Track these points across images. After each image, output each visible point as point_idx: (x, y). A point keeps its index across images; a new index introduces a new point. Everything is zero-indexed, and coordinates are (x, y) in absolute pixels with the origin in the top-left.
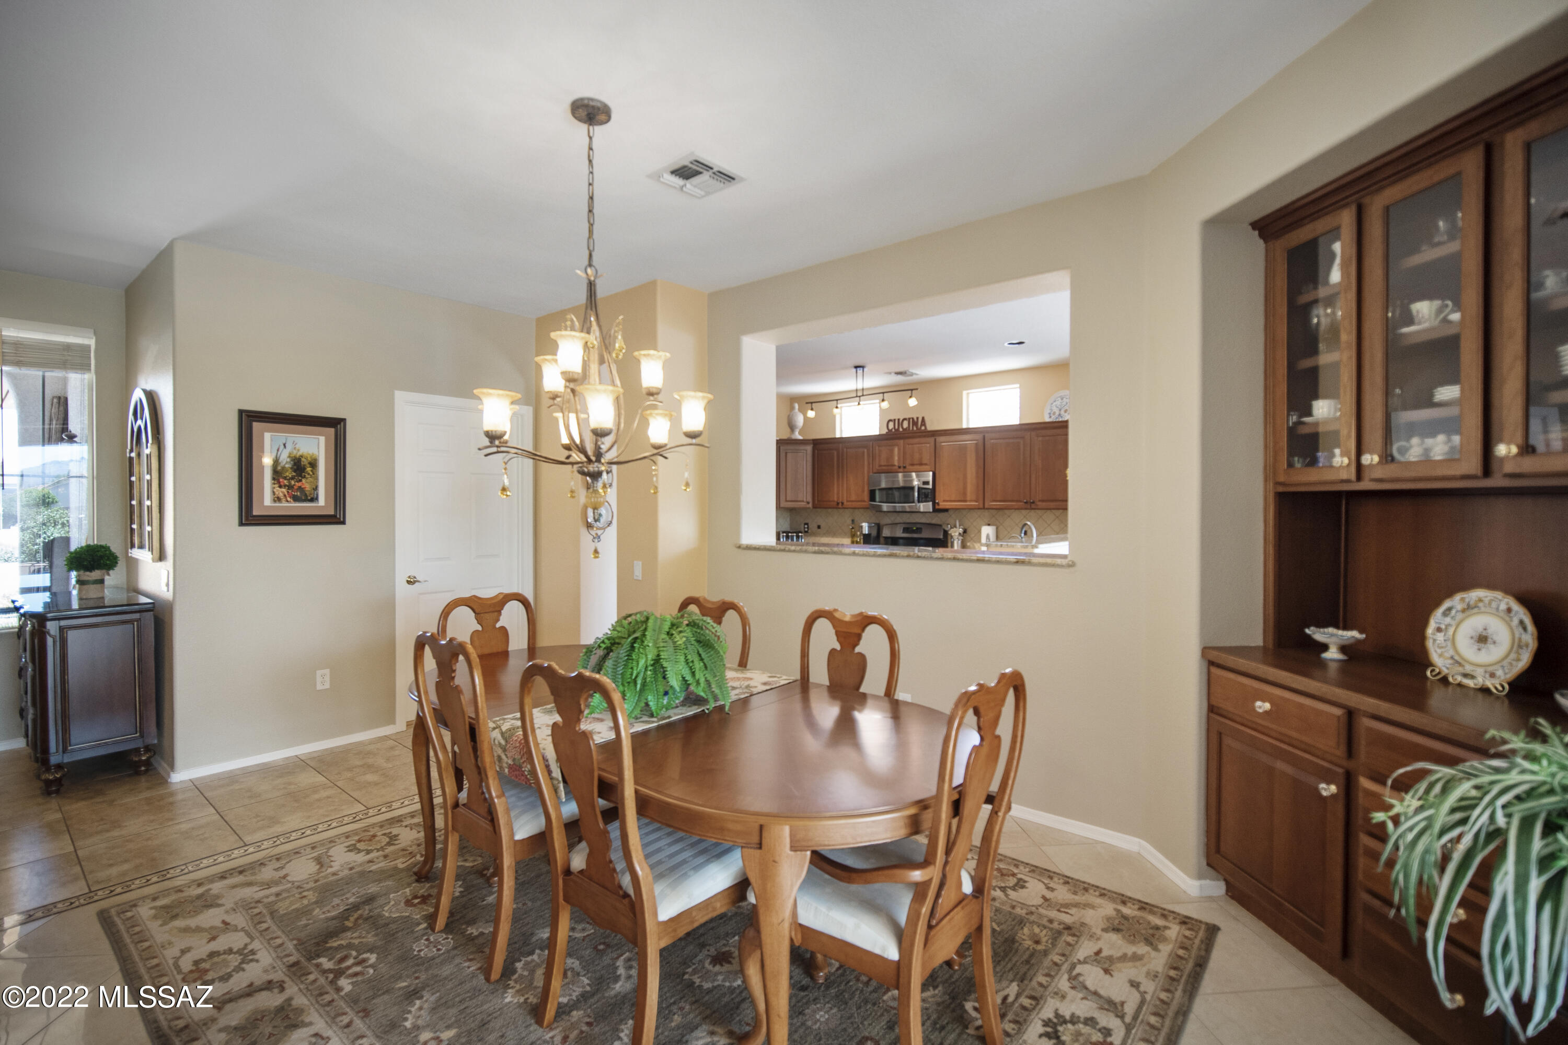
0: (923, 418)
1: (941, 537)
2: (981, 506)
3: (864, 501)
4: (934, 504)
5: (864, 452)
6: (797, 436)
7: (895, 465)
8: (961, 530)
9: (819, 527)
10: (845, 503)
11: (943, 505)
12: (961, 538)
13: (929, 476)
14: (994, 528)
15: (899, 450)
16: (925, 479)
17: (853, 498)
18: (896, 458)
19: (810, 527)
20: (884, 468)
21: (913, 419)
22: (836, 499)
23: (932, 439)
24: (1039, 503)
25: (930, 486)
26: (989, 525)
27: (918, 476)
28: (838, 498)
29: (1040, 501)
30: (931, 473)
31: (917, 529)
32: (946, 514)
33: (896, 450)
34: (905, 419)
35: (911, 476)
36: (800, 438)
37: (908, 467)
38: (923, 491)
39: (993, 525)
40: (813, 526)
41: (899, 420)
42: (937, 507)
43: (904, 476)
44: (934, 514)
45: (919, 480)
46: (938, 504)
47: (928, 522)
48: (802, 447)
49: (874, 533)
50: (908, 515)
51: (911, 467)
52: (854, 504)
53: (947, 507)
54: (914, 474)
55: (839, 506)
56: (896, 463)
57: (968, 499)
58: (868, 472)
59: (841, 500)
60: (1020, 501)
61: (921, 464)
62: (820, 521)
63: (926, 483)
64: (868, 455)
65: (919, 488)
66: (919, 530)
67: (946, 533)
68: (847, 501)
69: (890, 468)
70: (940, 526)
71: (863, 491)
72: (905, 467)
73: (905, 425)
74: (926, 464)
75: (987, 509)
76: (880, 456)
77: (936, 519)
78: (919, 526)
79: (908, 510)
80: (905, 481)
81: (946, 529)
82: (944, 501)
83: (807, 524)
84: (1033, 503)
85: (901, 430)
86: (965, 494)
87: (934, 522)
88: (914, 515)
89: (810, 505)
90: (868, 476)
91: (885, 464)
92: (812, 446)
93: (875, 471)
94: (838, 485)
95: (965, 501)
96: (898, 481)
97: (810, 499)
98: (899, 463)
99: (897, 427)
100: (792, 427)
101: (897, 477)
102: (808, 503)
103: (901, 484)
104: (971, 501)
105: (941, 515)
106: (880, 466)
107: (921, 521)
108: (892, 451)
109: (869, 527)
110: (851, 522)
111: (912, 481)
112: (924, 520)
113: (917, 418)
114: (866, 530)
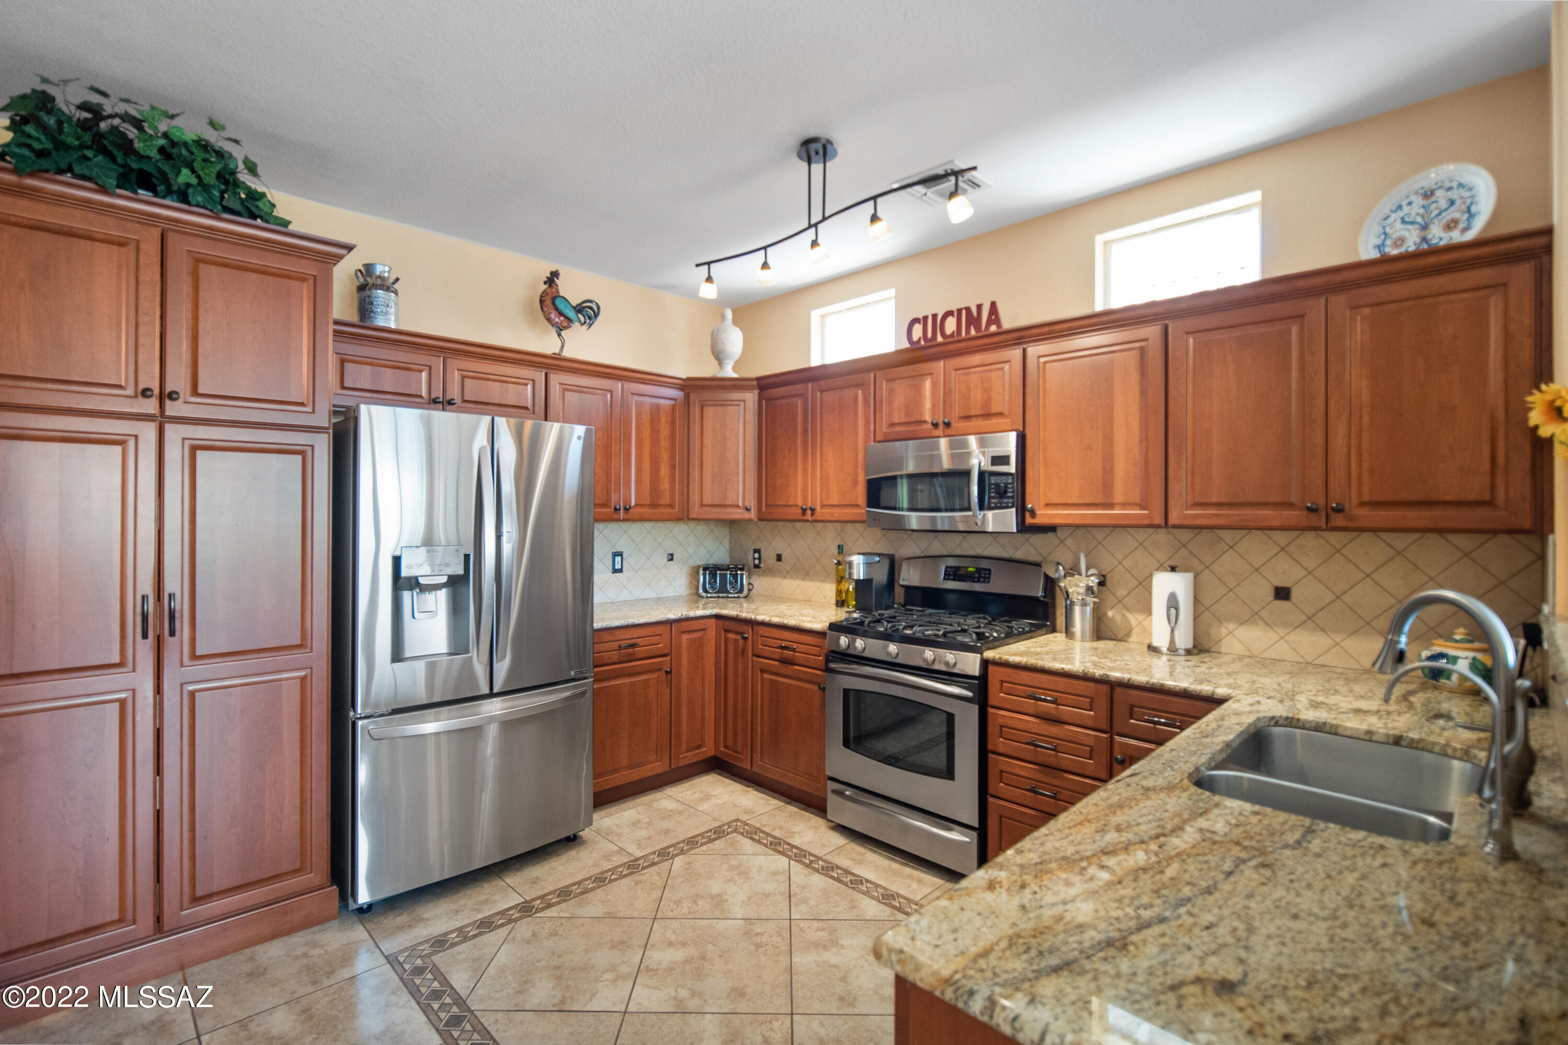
0: (993, 305)
1: (1040, 594)
2: (1159, 519)
3: (857, 506)
4: (1022, 511)
5: (856, 396)
6: (729, 372)
7: (925, 422)
8: (1093, 581)
9: (779, 558)
10: (818, 510)
11: (1044, 516)
12: (1091, 600)
13: (1009, 444)
14: (1189, 576)
15: (934, 384)
16: (999, 451)
17: (835, 499)
18: (928, 405)
19: (763, 557)
20: (898, 429)
21: (968, 309)
22: (800, 502)
23: (1015, 354)
24: (1364, 512)
25: (1012, 468)
26: (1173, 569)
27: (982, 444)
28: (805, 498)
29: (1362, 504)
30: (1013, 436)
31: (979, 570)
32: (1050, 536)
33: (928, 384)
34: (949, 313)
35: (965, 445)
36: (735, 375)
37: (954, 424)
38: (993, 480)
39: (1185, 570)
40: (769, 556)
41: (935, 316)
42: (1029, 520)
43: (952, 446)
44: (1021, 538)
45: (983, 453)
46: (1033, 513)
47: (1005, 555)
48: (737, 395)
49: (881, 577)
50: (958, 538)
51: (963, 424)
52: (838, 513)
53: (1057, 521)
54: (972, 440)
55: (807, 515)
56: (928, 417)
57: (1118, 497)
58: (866, 441)
59: (809, 505)
60: (1290, 505)
61: (987, 415)
62: (780, 545)
63: (1001, 460)
64: (866, 402)
65: (982, 474)
66: (982, 575)
67: (1051, 584)
68: (823, 506)
69: (913, 428)
70: (1038, 565)
71: (855, 483)
72: (947, 425)
73: (951, 325)
74: (1001, 414)
75: (1175, 527)
76: (890, 403)
77: (1027, 549)
78: (985, 564)
79: (961, 527)
80: (953, 456)
81: (1052, 575)
82: (1047, 505)
83: (757, 551)
84: (1339, 510)
85: (940, 339)
86: (1107, 486)
87: (1019, 555)
88: (972, 539)
89: (753, 515)
90: (866, 450)
91: (903, 420)
92: (756, 392)
93: (879, 437)
94: (805, 470)
95: (1110, 506)
96: (939, 457)
97: (752, 503)
98: (933, 415)
99: (930, 335)
100: (718, 356)
101: (936, 447)
102: (748, 510)
103: (946, 464)
104: (1124, 505)
105: (1038, 540)
106: (892, 425)
107: (987, 553)
108: (918, 390)
109: (868, 565)
110: (835, 551)
111: (968, 455)
112: (995, 551)
113: (979, 307)
114: (859, 572)
